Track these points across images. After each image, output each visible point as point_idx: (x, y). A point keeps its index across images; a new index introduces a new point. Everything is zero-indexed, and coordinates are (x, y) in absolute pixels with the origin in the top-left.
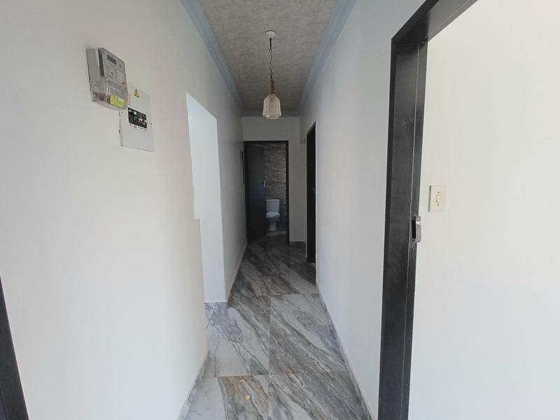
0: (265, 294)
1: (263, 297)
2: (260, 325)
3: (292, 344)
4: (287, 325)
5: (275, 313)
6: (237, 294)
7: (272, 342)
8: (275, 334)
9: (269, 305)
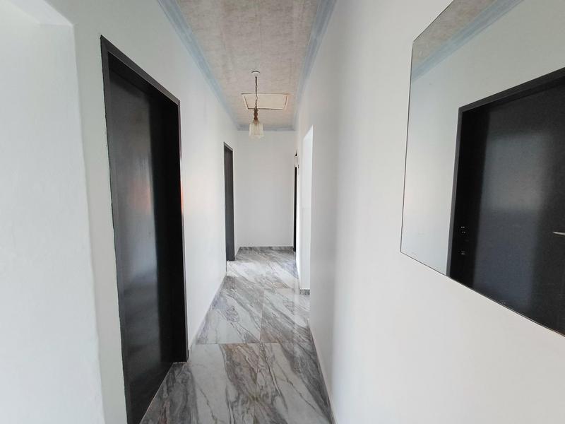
0: (268, 345)
1: (269, 341)
2: (271, 310)
3: (248, 299)
4: (248, 310)
5: (257, 320)
6: (308, 348)
7: (262, 301)
8: (259, 305)
9: (263, 328)
